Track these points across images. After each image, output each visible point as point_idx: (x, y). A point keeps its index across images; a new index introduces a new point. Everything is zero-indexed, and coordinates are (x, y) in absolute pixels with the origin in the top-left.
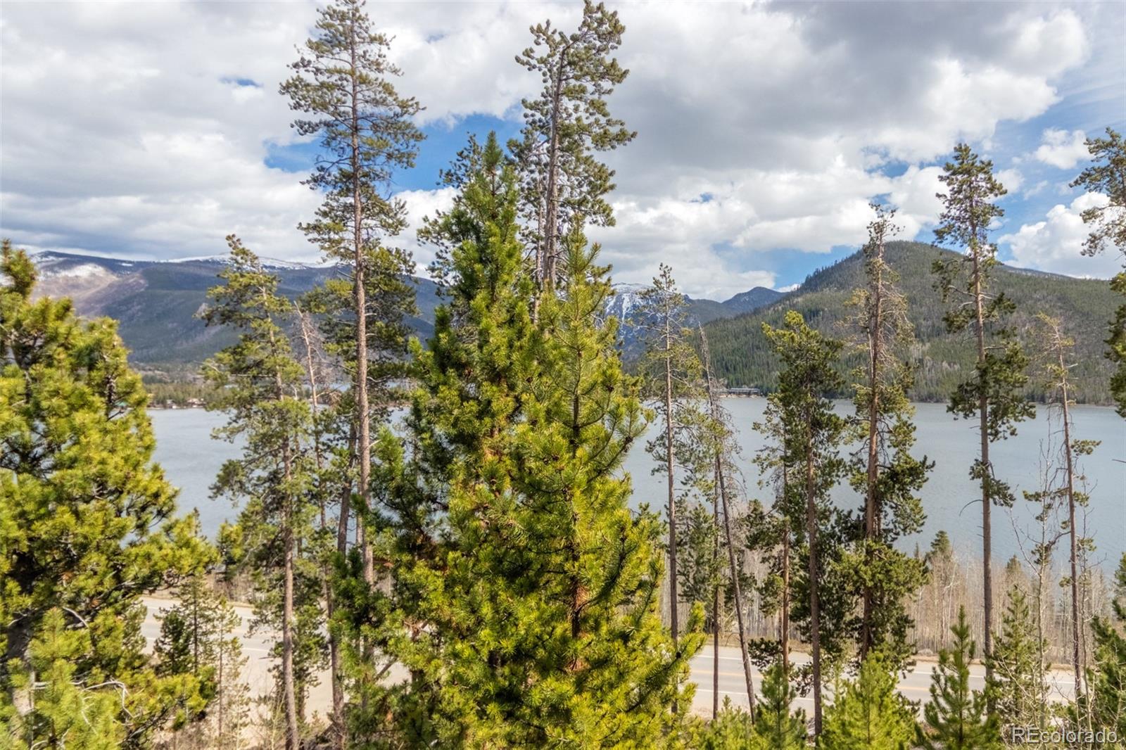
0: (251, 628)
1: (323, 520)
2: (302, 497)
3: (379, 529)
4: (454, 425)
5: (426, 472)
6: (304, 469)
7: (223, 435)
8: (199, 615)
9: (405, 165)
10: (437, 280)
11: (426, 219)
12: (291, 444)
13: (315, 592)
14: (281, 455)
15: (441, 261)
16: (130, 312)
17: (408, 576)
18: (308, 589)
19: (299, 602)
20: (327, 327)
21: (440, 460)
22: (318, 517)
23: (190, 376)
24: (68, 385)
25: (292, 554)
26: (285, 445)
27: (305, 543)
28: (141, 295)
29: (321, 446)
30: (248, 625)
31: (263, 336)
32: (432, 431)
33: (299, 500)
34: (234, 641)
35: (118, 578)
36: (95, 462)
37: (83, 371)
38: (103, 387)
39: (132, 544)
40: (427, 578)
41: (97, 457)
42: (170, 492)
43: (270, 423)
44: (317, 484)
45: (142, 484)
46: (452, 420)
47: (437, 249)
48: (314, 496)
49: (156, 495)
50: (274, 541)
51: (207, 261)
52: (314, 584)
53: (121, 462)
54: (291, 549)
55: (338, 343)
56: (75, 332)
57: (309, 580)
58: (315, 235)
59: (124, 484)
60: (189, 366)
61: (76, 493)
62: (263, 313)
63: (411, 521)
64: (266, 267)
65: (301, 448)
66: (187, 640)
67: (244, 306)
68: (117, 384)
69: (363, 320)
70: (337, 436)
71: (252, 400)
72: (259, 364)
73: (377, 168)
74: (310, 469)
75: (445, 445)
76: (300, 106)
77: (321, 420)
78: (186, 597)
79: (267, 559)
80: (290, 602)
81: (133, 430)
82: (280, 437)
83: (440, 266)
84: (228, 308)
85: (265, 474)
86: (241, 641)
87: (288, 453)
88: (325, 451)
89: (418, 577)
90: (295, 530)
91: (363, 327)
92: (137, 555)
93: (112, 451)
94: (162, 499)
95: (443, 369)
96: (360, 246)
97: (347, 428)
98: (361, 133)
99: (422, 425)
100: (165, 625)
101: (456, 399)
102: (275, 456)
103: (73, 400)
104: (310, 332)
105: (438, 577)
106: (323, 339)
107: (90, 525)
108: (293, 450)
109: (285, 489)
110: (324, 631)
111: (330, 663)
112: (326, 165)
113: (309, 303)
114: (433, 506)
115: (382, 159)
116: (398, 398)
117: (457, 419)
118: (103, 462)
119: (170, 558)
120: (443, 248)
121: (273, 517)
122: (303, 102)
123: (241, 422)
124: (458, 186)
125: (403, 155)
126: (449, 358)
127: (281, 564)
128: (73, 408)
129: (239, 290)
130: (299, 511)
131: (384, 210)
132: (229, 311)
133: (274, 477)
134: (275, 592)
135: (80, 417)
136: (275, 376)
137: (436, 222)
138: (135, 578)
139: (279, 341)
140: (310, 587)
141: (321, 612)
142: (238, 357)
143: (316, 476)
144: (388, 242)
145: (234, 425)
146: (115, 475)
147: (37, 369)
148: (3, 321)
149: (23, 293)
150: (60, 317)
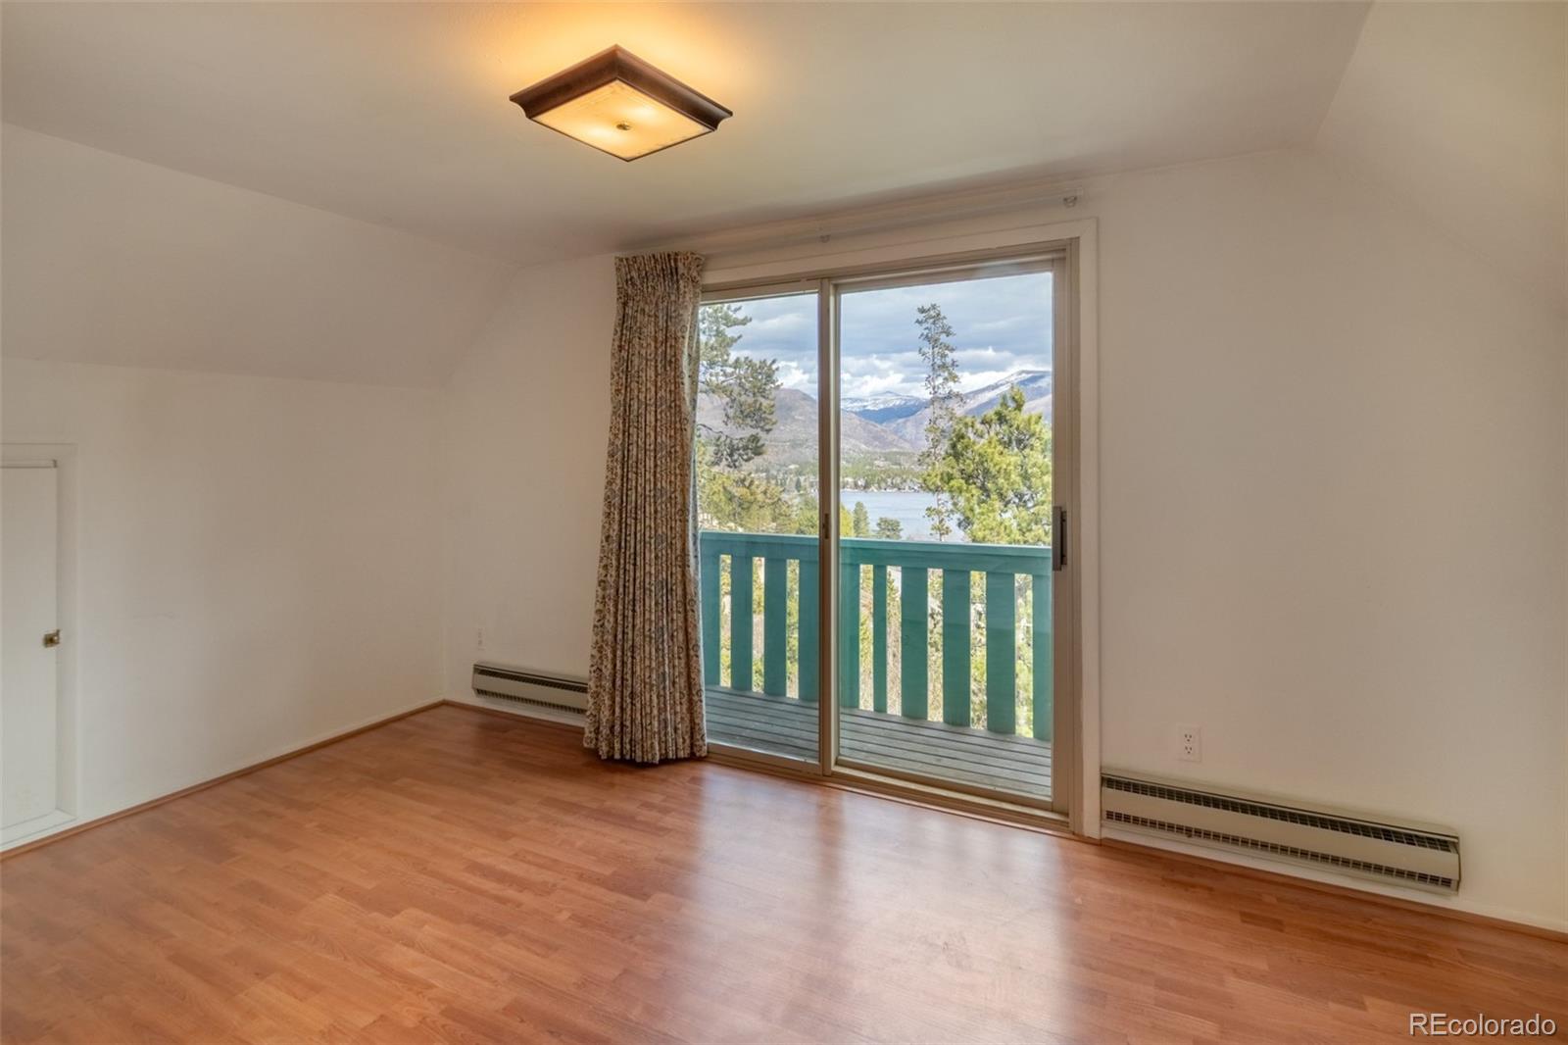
147: (1027, 450)
148: (1011, 426)
149: (1020, 410)
150: (1037, 423)
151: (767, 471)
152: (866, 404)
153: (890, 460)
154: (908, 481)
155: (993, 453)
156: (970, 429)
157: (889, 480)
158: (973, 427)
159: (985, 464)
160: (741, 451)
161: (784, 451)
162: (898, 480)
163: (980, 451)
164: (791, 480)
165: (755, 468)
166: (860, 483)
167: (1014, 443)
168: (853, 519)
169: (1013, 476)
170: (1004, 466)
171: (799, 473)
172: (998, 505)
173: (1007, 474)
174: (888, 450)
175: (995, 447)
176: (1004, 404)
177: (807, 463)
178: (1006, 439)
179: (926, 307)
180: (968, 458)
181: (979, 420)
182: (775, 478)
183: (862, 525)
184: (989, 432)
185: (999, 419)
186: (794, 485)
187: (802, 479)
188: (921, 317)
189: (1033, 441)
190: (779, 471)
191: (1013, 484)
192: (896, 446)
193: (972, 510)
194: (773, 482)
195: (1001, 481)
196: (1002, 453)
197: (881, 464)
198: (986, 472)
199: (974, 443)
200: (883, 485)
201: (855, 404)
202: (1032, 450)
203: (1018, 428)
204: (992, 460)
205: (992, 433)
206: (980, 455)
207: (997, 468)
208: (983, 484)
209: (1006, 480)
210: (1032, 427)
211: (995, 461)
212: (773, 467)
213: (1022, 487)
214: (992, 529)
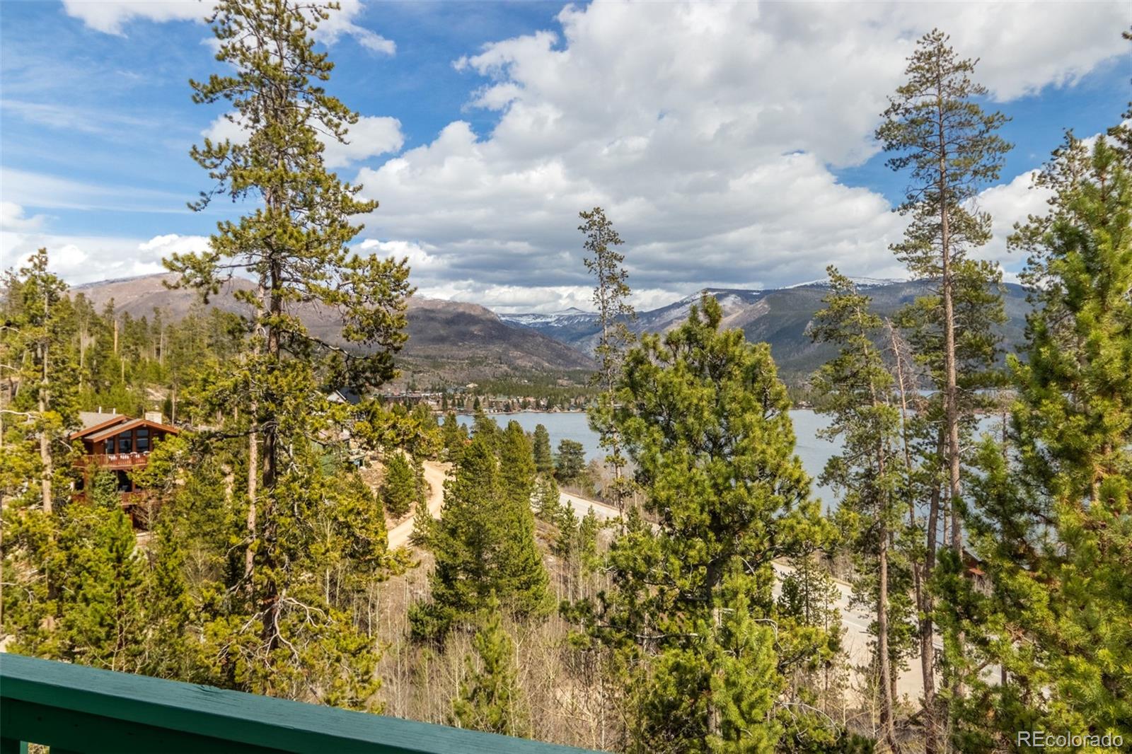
0: (851, 603)
1: (912, 517)
2: (893, 494)
3: (981, 533)
4: (1059, 439)
5: (1027, 484)
6: (895, 469)
7: (826, 435)
8: (809, 582)
9: (990, 178)
10: (1027, 285)
11: (1016, 226)
12: (884, 446)
13: (907, 583)
14: (875, 454)
15: (1033, 266)
16: (758, 331)
17: (1010, 582)
18: (901, 580)
19: (892, 588)
20: (915, 340)
21: (1040, 472)
22: (908, 515)
23: (800, 383)
24: (740, 394)
25: (886, 544)
26: (878, 446)
27: (897, 536)
28: (765, 317)
29: (910, 449)
30: (848, 600)
31: (858, 350)
32: (1034, 444)
33: (891, 496)
34: (836, 611)
35: (772, 541)
36: (758, 452)
37: (749, 383)
38: (762, 396)
39: (781, 517)
40: (1030, 587)
41: (760, 447)
42: (807, 480)
43: (866, 427)
44: (907, 483)
45: (789, 471)
46: (1057, 434)
47: (1029, 254)
48: (904, 494)
49: (798, 481)
50: (870, 531)
51: (812, 286)
52: (905, 574)
53: (775, 453)
54: (884, 540)
55: (925, 354)
56: (745, 354)
57: (901, 570)
58: (904, 254)
59: (777, 470)
60: (799, 374)
61: (747, 473)
62: (857, 329)
63: (1014, 530)
64: (859, 286)
65: (892, 449)
66: (800, 602)
67: (843, 324)
68: (771, 393)
69: (951, 332)
70: (926, 441)
71: (850, 404)
72: (855, 375)
73: (964, 187)
74: (901, 469)
75: (1047, 458)
76: (893, 146)
77: (913, 425)
78: (799, 567)
79: (865, 545)
80: (884, 587)
81: (780, 429)
82: (874, 438)
83: (1032, 272)
84: (830, 327)
85: (862, 471)
86: (841, 612)
87: (882, 454)
88: (915, 453)
89: (1021, 585)
90: (888, 523)
91: (951, 339)
92: (785, 526)
93: (769, 444)
94: (802, 484)
95: (1044, 383)
96: (948, 262)
97: (935, 434)
98: (948, 157)
99: (1023, 438)
100: (784, 586)
101: (1062, 413)
102: (869, 455)
103: (744, 404)
104: (899, 345)
105: (1043, 589)
106: (910, 350)
107: (756, 498)
108: (885, 451)
109: (879, 485)
110: (914, 619)
111: (920, 653)
112: (915, 193)
113: (901, 319)
114: (1037, 518)
115: (968, 176)
116: (985, 406)
117: (1062, 433)
118: (763, 452)
119: (806, 532)
120: (1035, 254)
121: (867, 509)
122: (894, 142)
123: (842, 424)
124: (1053, 187)
125: (988, 169)
126: (1052, 372)
127: (876, 552)
128: (744, 411)
129: (838, 311)
130: (890, 507)
131: (970, 225)
132: (831, 330)
133: (869, 474)
134: (872, 576)
135: (749, 417)
136: (869, 384)
137: (1027, 227)
138: (783, 543)
139: (871, 353)
140: (902, 577)
141: (910, 603)
142: (838, 368)
143: (906, 476)
144: (973, 253)
145: (836, 426)
146: (772, 462)
147: (723, 381)
148: (703, 348)
149: (715, 327)
150: (736, 344)
151: (444, 390)
152: (549, 320)
153: (574, 379)
154: (592, 400)
155: (680, 383)
156: (651, 352)
157: (573, 400)
158: (655, 348)
159: (671, 398)
160: (368, 374)
161: (462, 369)
162: (582, 400)
163: (664, 380)
164: (469, 400)
165: (430, 387)
166: (542, 403)
167: (707, 371)
168: (534, 442)
169: (706, 414)
170: (695, 401)
171: (478, 392)
172: (686, 452)
173: (699, 410)
174: (571, 369)
175: (682, 376)
176: (694, 319)
177: (487, 381)
178: (696, 364)
179: (589, 213)
180: (648, 390)
181: (663, 339)
182: (452, 397)
183: (543, 448)
184: (675, 356)
185: (688, 339)
186: (472, 405)
187: (481, 398)
188: (584, 222)
189: (731, 367)
190: (456, 390)
191: (705, 424)
192: (580, 364)
193: (653, 460)
194: (450, 402)
195: (690, 420)
196: (692, 383)
197: (565, 383)
198: (672, 408)
199: (656, 370)
200: (566, 405)
201: (539, 320)
202: (730, 379)
203: (712, 351)
204: (679, 394)
205: (680, 358)
206: (663, 386)
207: (686, 403)
208: (668, 424)
209: (696, 418)
210: (730, 349)
211: (682, 394)
212: (450, 386)
213: (718, 428)
214: (679, 487)
